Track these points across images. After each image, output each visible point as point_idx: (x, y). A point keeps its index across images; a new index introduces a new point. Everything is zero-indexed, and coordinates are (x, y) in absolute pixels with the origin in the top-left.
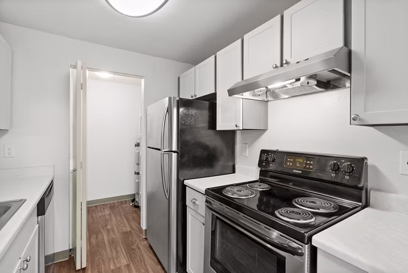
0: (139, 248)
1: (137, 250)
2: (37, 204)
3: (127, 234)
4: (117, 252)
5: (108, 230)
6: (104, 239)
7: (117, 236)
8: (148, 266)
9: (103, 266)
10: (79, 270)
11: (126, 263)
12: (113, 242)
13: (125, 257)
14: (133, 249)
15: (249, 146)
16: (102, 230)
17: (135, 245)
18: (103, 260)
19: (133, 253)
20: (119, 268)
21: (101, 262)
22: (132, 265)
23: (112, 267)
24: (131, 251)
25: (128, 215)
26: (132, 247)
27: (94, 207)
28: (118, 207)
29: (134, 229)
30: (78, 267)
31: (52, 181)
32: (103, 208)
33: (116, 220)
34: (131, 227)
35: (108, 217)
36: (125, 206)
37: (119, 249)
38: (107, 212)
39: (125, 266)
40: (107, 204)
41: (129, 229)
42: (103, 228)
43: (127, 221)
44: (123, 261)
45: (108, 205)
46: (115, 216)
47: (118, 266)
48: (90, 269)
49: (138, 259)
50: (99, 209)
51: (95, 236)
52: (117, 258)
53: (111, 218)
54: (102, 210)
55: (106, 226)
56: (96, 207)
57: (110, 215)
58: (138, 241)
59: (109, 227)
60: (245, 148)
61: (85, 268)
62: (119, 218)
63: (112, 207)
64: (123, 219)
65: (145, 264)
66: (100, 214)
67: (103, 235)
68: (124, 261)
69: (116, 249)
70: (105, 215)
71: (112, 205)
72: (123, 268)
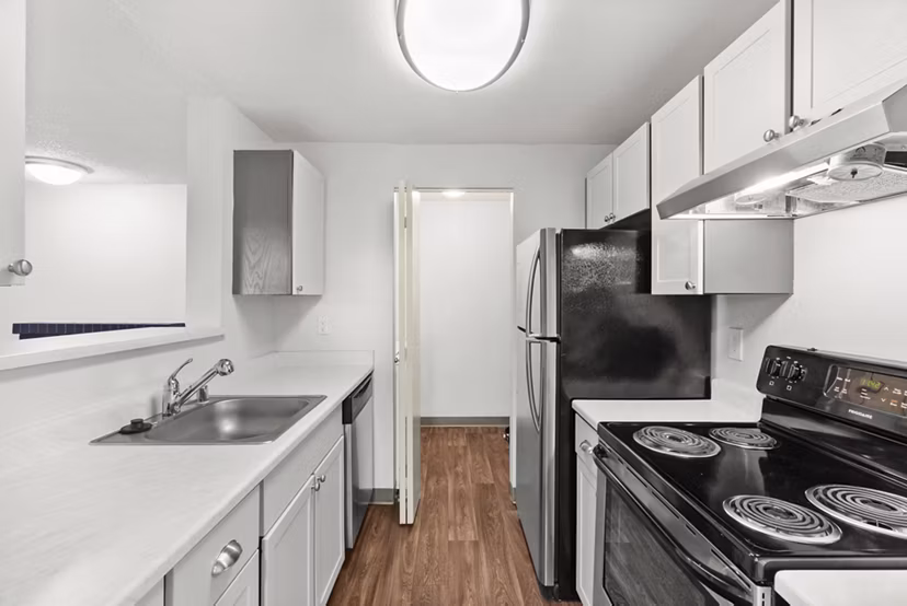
0: (501, 520)
1: (496, 521)
2: (344, 402)
3: (485, 489)
4: (464, 515)
5: (457, 475)
6: (447, 487)
7: (469, 487)
8: (510, 557)
9: (437, 529)
10: (403, 525)
11: (473, 539)
12: (460, 497)
13: (474, 528)
14: (490, 518)
15: (746, 335)
16: (448, 472)
17: (496, 512)
18: (439, 522)
19: (490, 525)
20: (461, 544)
21: (436, 524)
22: (482, 545)
23: (451, 538)
24: (485, 522)
25: (497, 455)
26: (490, 514)
27: (442, 431)
28: (481, 437)
29: (500, 483)
30: (402, 521)
31: (370, 374)
32: (457, 435)
33: (474, 460)
34: (495, 478)
35: (461, 451)
36: (493, 437)
37: (467, 511)
38: (462, 442)
39: (471, 542)
40: (463, 428)
41: (490, 481)
42: (450, 469)
43: (492, 466)
44: (469, 533)
45: (466, 431)
46: (473, 452)
47: (460, 538)
48: (418, 529)
49: (496, 537)
50: (450, 436)
51: (435, 478)
52: (461, 525)
53: (465, 454)
54: (455, 437)
55: (456, 466)
56: (446, 429)
57: (465, 448)
58: (503, 507)
59: (459, 469)
60: (736, 341)
61: (411, 526)
62: (478, 458)
63: (472, 436)
64: (484, 461)
65: (504, 551)
66: (450, 444)
67: (447, 481)
68: (471, 534)
69: (462, 509)
70: (456, 447)
71: (472, 431)
72: (467, 544)
